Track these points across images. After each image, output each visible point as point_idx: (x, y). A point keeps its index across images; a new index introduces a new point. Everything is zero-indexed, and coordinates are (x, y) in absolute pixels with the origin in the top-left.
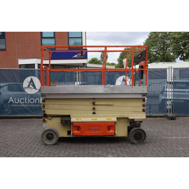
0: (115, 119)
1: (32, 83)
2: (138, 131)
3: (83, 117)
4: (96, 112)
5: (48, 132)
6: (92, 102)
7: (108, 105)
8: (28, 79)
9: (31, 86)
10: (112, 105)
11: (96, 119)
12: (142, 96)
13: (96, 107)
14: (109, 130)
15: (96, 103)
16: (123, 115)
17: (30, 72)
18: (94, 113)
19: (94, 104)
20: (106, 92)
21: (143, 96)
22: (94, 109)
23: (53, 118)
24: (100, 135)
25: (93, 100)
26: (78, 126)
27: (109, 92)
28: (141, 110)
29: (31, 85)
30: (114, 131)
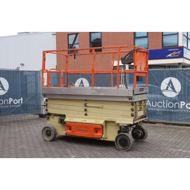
0: (102, 122)
1: (82, 84)
2: (123, 137)
3: (76, 117)
4: (88, 114)
5: (47, 129)
6: (84, 103)
7: (98, 107)
10: (101, 108)
11: (85, 121)
12: (129, 99)
13: (87, 108)
14: (96, 132)
15: (87, 105)
16: (111, 119)
18: (86, 115)
19: (85, 105)
20: (94, 94)
21: (129, 100)
22: (86, 110)
23: (55, 116)
24: (87, 136)
25: (85, 101)
27: (96, 94)
28: (130, 115)
30: (101, 134)
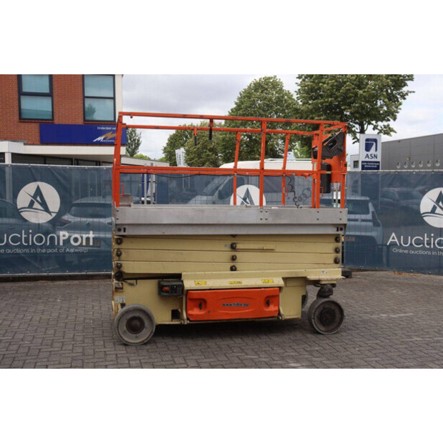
0: (279, 282)
1: (38, 199)
2: (327, 306)
3: (210, 277)
4: (238, 266)
5: (131, 315)
6: (229, 243)
7: (262, 250)
8: (30, 188)
9: (36, 205)
10: (272, 250)
11: (240, 283)
12: (336, 229)
13: (238, 255)
14: (268, 304)
15: (239, 246)
16: (296, 272)
17: (33, 170)
18: (233, 269)
19: (233, 247)
20: (264, 222)
21: (338, 230)
22: (234, 258)
23: (138, 281)
24: (250, 317)
25: (233, 239)
26: (200, 299)
27: (270, 221)
28: (332, 261)
29: (36, 203)
30: (276, 308)
